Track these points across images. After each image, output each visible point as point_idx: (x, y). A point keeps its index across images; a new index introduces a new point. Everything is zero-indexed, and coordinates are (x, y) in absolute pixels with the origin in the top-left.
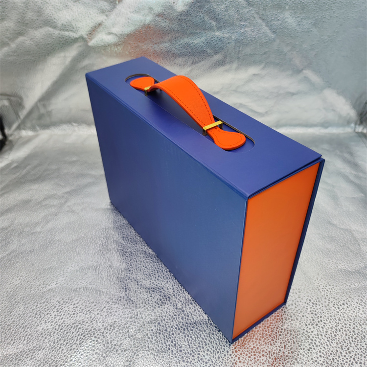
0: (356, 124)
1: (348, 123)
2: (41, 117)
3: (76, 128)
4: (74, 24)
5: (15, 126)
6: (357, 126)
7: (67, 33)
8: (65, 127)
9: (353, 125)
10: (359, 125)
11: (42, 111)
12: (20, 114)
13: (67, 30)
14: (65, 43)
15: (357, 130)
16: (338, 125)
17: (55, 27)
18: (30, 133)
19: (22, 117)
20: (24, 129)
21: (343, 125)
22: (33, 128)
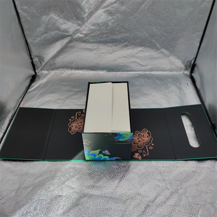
0: (184, 70)
1: (181, 70)
2: (51, 65)
3: (66, 70)
4: (67, 30)
5: (40, 69)
6: (185, 71)
7: (64, 33)
8: (61, 69)
9: (183, 71)
10: (186, 70)
11: (52, 63)
12: (42, 64)
13: (65, 32)
14: (63, 37)
15: (185, 73)
16: (176, 71)
17: (60, 31)
18: (46, 72)
19: (43, 65)
20: (44, 70)
21: (179, 71)
22: (48, 70)
